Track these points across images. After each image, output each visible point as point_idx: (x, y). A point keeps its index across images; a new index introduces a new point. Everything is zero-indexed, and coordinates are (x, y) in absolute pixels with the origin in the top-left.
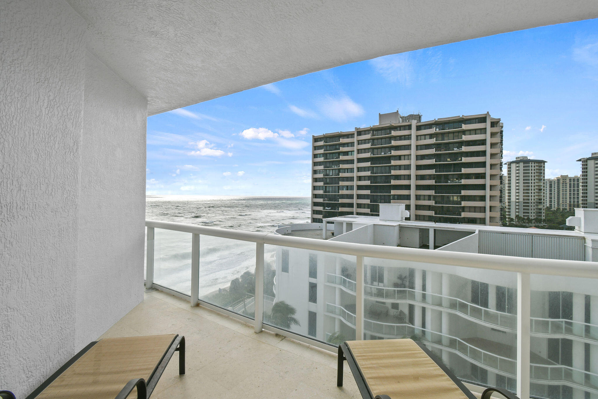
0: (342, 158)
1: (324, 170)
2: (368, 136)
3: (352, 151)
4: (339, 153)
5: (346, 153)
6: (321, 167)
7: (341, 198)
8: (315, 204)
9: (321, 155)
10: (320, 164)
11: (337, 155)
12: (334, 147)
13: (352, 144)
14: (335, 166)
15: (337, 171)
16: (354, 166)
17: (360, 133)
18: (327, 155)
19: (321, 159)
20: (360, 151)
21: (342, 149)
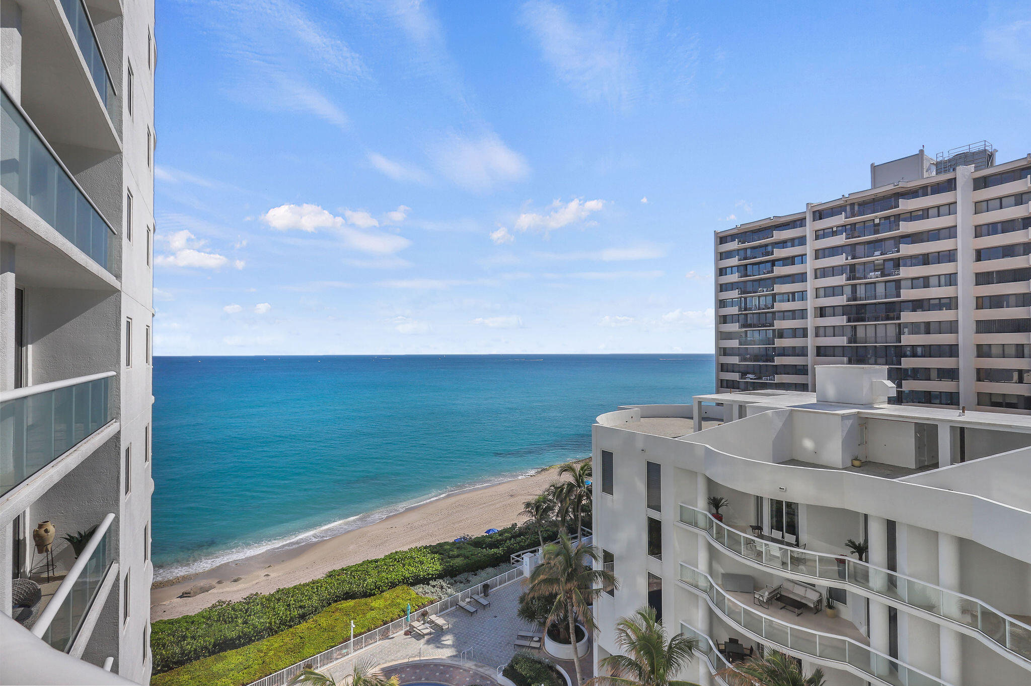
0: (779, 271)
1: (741, 298)
2: (839, 220)
3: (802, 256)
4: (773, 263)
5: (790, 261)
6: (734, 294)
7: (779, 355)
8: (723, 368)
9: (735, 269)
10: (731, 286)
11: (769, 264)
12: (763, 250)
13: (802, 240)
14: (765, 290)
15: (770, 299)
16: (806, 286)
17: (820, 214)
18: (747, 268)
19: (734, 278)
20: (820, 253)
21: (779, 253)
